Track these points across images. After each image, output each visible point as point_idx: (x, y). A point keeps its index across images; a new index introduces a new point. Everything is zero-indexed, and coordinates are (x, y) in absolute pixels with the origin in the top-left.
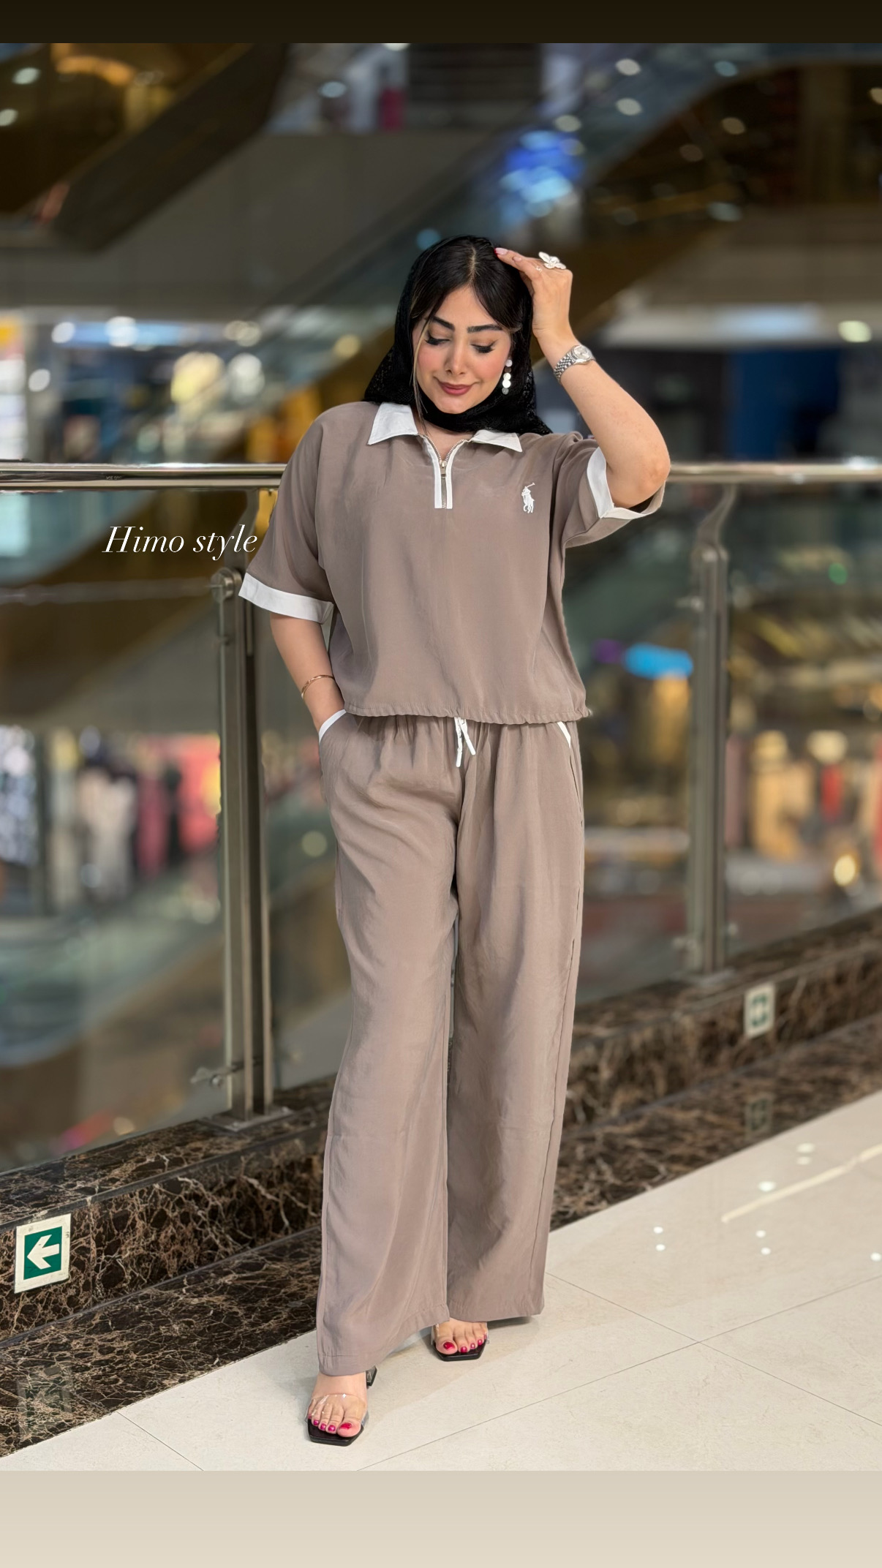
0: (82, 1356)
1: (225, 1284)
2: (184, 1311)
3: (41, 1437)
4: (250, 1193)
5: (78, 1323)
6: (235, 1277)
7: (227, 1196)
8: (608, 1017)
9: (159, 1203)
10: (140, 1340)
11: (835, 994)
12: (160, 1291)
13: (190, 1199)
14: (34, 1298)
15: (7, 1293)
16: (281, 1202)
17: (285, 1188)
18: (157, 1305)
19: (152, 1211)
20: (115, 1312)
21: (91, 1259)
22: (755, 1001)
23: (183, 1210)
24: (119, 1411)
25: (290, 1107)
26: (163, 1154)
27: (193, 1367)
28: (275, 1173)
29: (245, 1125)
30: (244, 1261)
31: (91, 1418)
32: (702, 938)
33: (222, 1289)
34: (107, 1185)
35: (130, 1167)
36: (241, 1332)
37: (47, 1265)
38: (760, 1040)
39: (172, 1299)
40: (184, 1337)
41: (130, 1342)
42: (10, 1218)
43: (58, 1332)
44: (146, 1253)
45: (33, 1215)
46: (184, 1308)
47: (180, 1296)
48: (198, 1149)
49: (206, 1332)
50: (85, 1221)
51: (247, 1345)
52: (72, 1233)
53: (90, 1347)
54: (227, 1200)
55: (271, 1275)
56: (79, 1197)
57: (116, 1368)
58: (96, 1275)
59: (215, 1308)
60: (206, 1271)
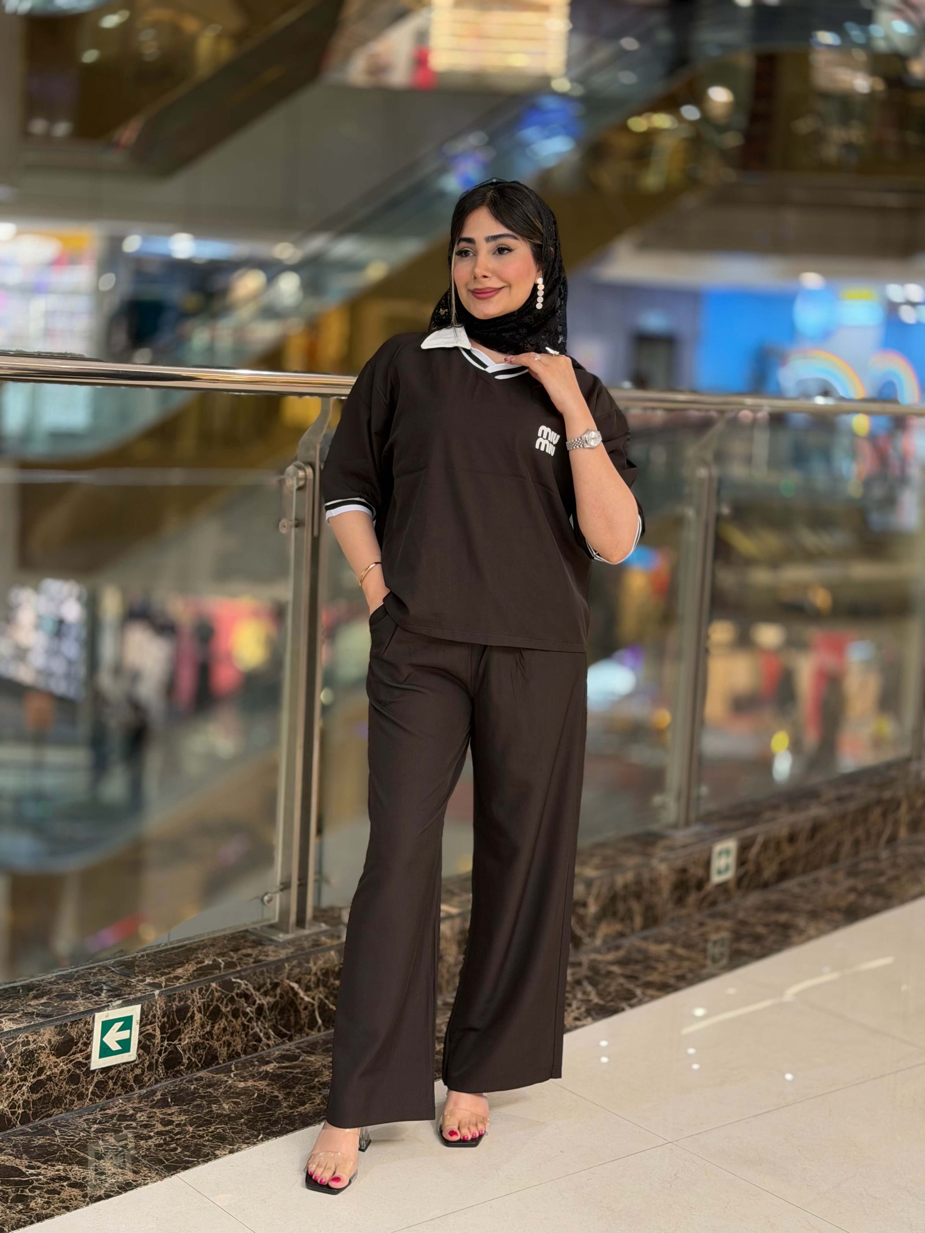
1: (267, 1072)
2: (232, 1093)
3: (112, 1194)
4: (291, 995)
5: (142, 1098)
6: (275, 1066)
7: (271, 996)
8: (596, 861)
9: (215, 999)
10: (195, 1115)
11: (788, 851)
12: (211, 1075)
13: (241, 998)
14: (106, 1075)
15: (84, 1069)
16: (316, 1004)
17: (320, 992)
18: (209, 1086)
19: (209, 1006)
20: (173, 1090)
21: (156, 1044)
22: (720, 853)
23: (234, 1006)
24: (178, 1175)
25: (326, 922)
26: (219, 958)
27: (241, 1140)
28: (313, 979)
29: (290, 936)
30: (283, 1053)
31: (154, 1180)
32: (678, 798)
33: (265, 1076)
34: (172, 982)
35: (191, 967)
36: (281, 1113)
37: (119, 1048)
38: (723, 887)
39: (222, 1081)
40: (233, 1115)
41: (187, 1117)
42: (90, 1005)
43: (125, 1105)
44: (201, 1041)
45: (110, 1004)
46: (232, 1090)
47: (229, 1080)
48: (249, 955)
49: (251, 1112)
50: (153, 1011)
51: (286, 1124)
52: (141, 1021)
53: (153, 1119)
54: (272, 1000)
55: (306, 1065)
56: (149, 990)
57: (175, 1138)
58: (159, 1058)
59: (258, 1091)
60: (251, 1059)
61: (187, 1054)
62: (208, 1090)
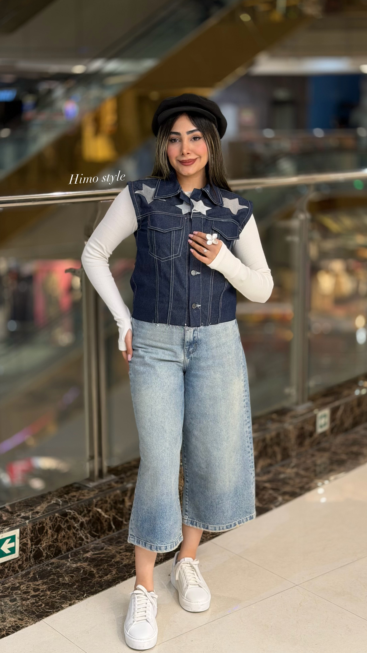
0: (25, 593)
1: (87, 557)
2: (70, 571)
3: (9, 633)
4: (98, 515)
5: (23, 577)
6: (91, 553)
7: (87, 517)
9: (58, 522)
10: (51, 585)
11: (357, 411)
12: (58, 560)
13: (71, 519)
14: (4, 566)
16: (111, 518)
17: (113, 512)
18: (57, 568)
19: (55, 525)
20: (39, 571)
21: (29, 548)
22: (321, 417)
23: (68, 524)
24: (43, 620)
25: (115, 474)
26: (59, 499)
27: (75, 598)
28: (109, 506)
29: (96, 484)
30: (96, 545)
31: (31, 623)
32: (297, 388)
33: (86, 560)
34: (35, 515)
35: (44, 505)
36: (95, 581)
37: (9, 552)
38: (324, 434)
39: (64, 564)
40: (70, 583)
41: (47, 586)
43: (15, 581)
44: (52, 544)
45: (3, 530)
46: (70, 569)
47: (67, 563)
48: (74, 496)
49: (80, 581)
50: (26, 532)
51: (98, 587)
52: (20, 536)
53: (29, 588)
54: (87, 519)
55: (107, 552)
56: (23, 521)
57: (41, 599)
58: (30, 555)
59: (83, 569)
60: (79, 550)
61: (45, 551)
62: (57, 570)
